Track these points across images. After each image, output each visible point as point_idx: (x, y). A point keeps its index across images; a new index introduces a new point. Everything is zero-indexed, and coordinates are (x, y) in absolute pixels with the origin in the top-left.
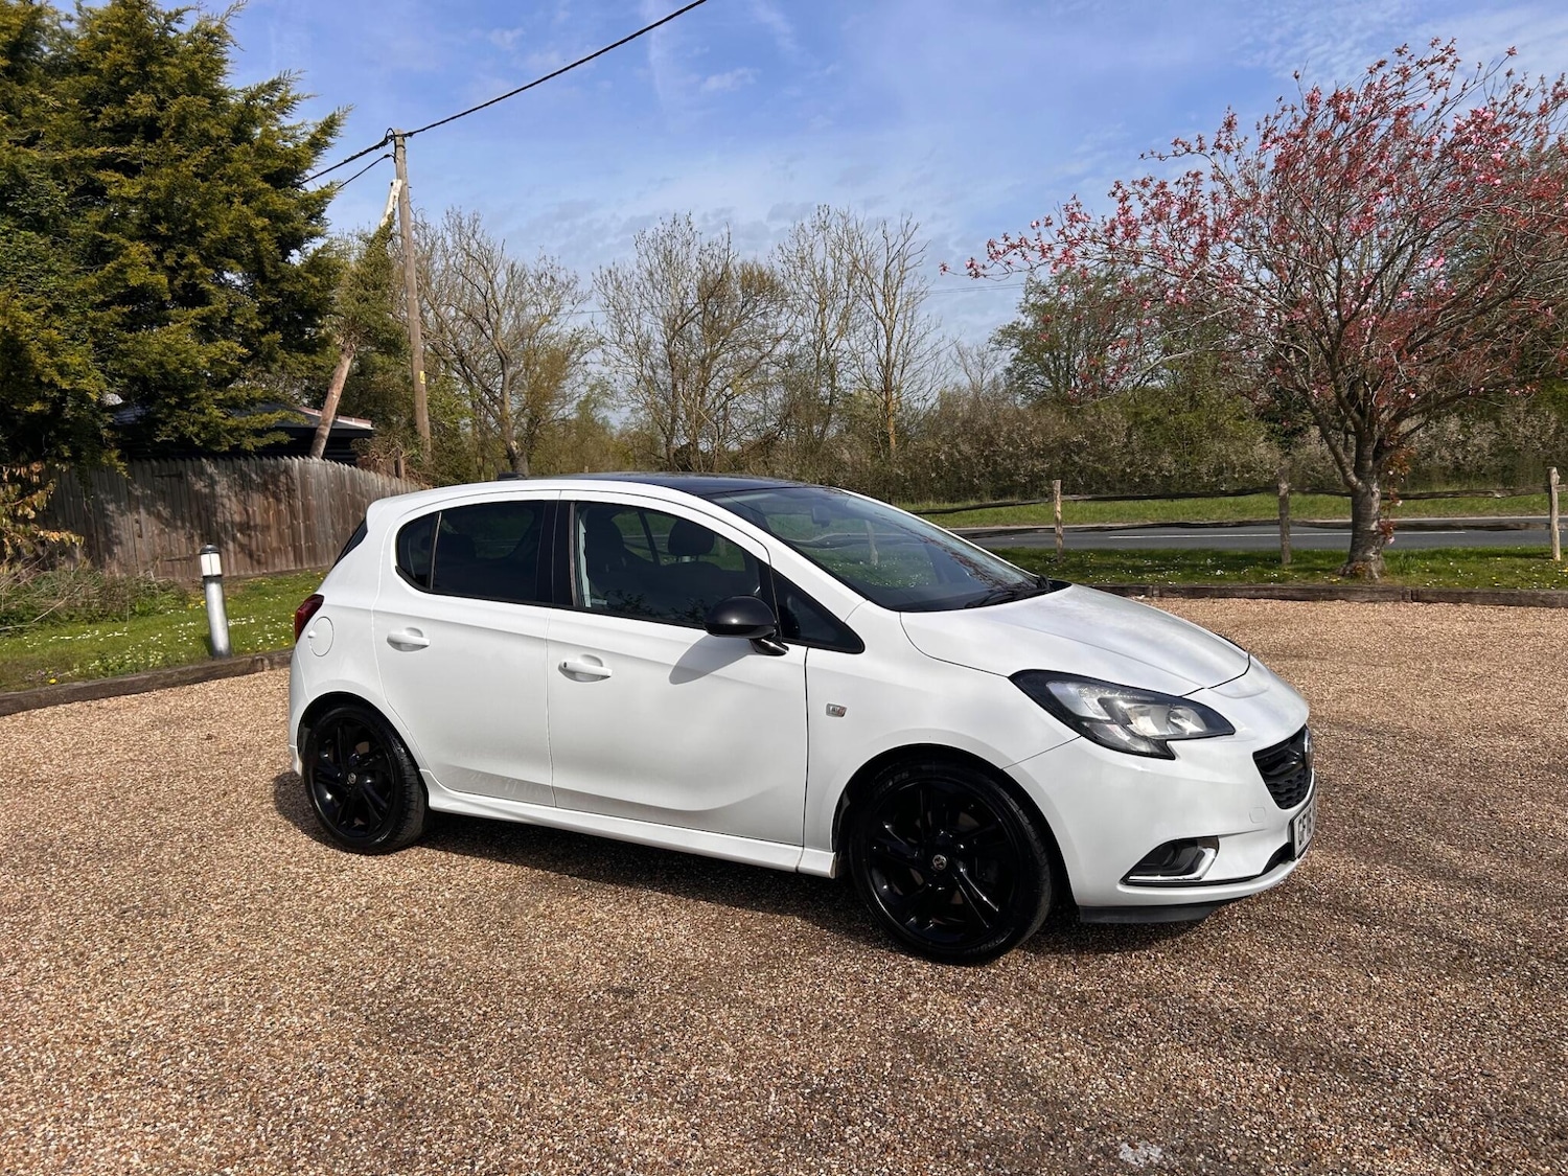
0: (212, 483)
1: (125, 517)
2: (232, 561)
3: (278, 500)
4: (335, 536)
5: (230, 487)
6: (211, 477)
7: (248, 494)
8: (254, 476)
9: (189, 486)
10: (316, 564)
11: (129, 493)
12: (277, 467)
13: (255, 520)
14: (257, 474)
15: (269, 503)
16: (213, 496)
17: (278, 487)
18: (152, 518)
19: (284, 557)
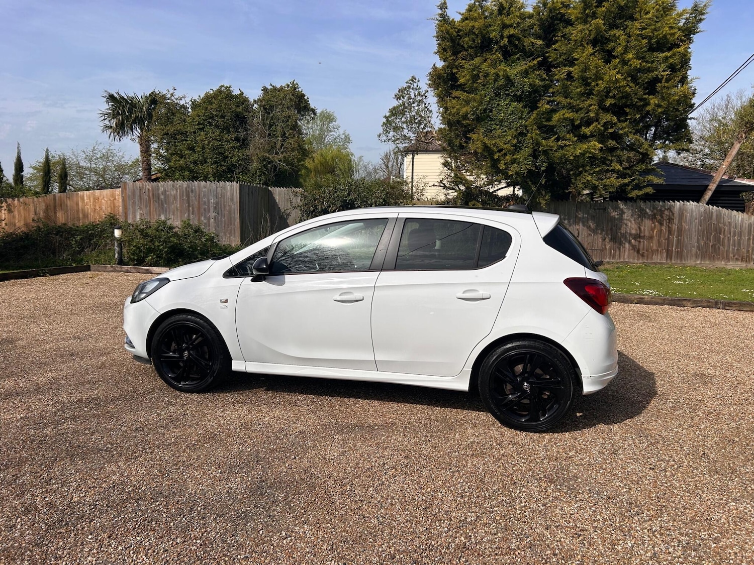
0: (623, 213)
1: (572, 227)
2: (626, 253)
3: (661, 224)
4: (698, 247)
5: (632, 215)
6: (622, 210)
7: (642, 220)
8: (648, 210)
9: (609, 213)
10: (681, 261)
11: (576, 216)
12: (664, 206)
13: (644, 233)
14: (650, 210)
15: (655, 225)
16: (621, 219)
17: (662, 217)
18: (585, 228)
19: (659, 255)
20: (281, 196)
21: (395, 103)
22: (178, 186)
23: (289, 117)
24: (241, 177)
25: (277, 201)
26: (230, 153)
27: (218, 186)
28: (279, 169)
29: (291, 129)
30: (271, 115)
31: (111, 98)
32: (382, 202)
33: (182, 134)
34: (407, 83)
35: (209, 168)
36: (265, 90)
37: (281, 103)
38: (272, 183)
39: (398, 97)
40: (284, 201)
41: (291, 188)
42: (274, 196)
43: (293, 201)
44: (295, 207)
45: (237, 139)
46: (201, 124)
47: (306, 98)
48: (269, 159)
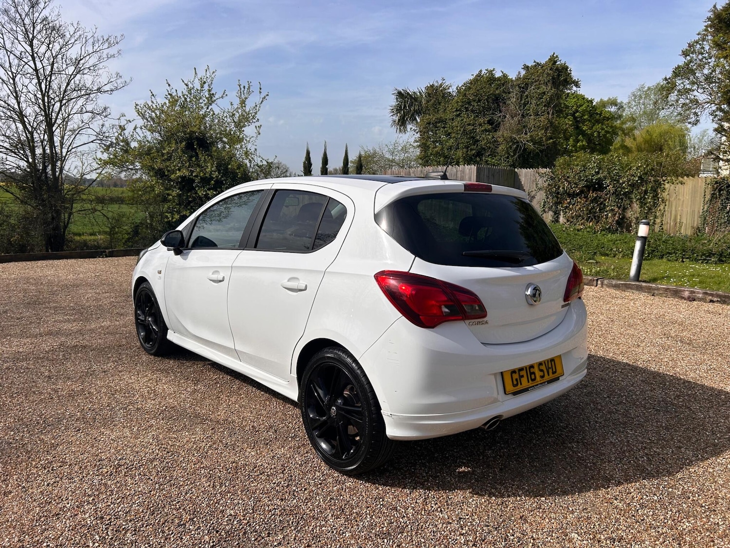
20: (527, 177)
21: (681, 61)
22: (425, 172)
23: (544, 93)
24: (490, 160)
25: (523, 183)
26: (480, 137)
27: (458, 170)
28: (525, 149)
29: (545, 106)
30: (527, 93)
31: (400, 95)
32: (637, 181)
33: (442, 121)
34: (698, 34)
35: (460, 153)
36: (526, 68)
37: (538, 80)
38: (519, 164)
39: (685, 54)
40: (530, 183)
41: (538, 168)
42: (520, 178)
43: (539, 182)
44: (540, 189)
45: (490, 122)
46: (458, 111)
47: (569, 70)
48: (515, 139)
